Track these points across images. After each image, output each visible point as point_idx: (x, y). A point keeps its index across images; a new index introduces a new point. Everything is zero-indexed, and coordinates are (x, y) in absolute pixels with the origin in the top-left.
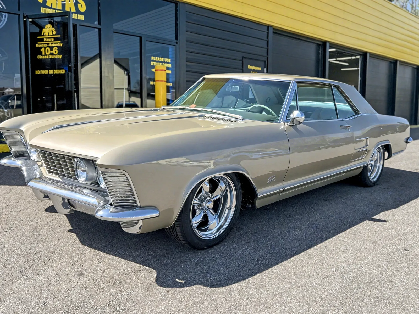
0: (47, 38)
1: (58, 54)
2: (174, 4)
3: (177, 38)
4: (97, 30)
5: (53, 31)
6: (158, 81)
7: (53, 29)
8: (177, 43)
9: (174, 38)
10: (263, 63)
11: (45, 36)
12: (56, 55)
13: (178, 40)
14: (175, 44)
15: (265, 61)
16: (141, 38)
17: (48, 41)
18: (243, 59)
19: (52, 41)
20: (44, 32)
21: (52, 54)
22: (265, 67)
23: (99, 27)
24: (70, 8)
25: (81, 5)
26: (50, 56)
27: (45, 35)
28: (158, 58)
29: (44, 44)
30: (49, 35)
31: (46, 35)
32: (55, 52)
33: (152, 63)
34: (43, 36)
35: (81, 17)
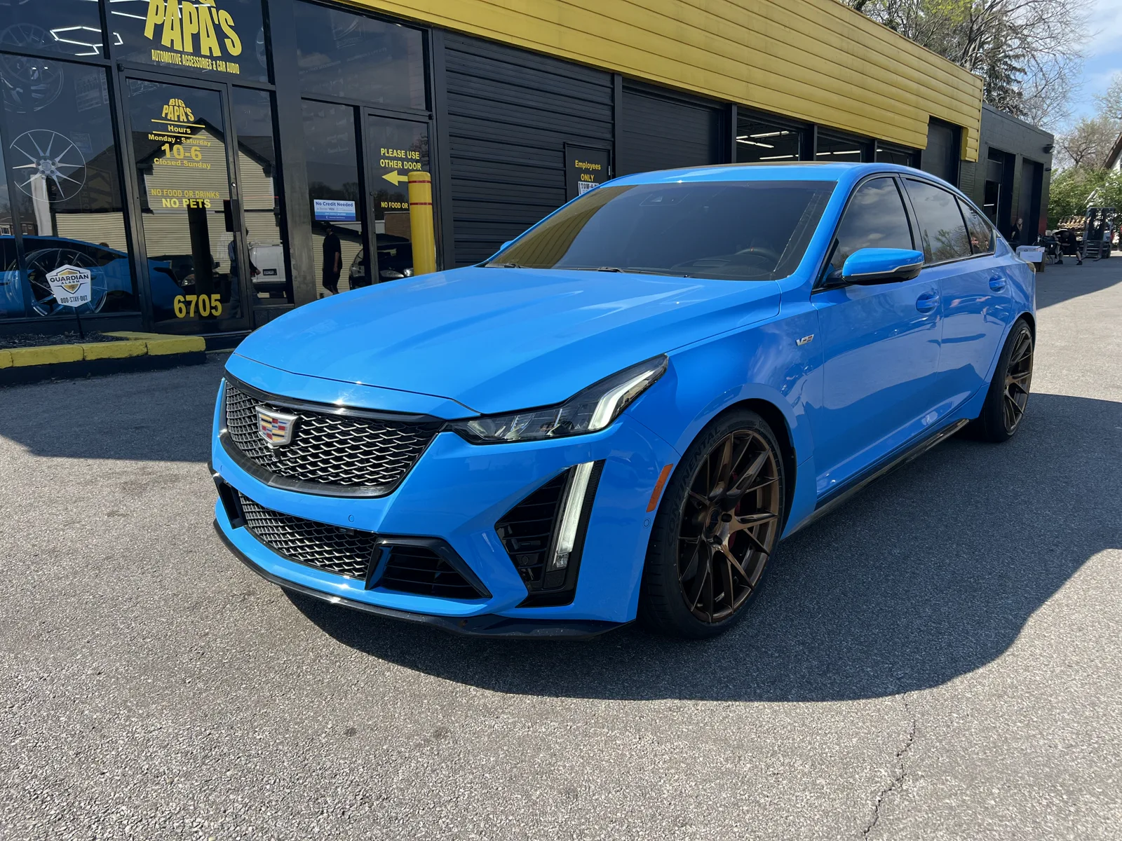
0: (175, 126)
1: (203, 161)
2: (420, 33)
3: (429, 107)
4: (266, 95)
5: (188, 113)
6: (417, 204)
7: (188, 110)
8: (430, 117)
9: (424, 107)
10: (606, 154)
11: (170, 120)
12: (198, 162)
13: (431, 111)
14: (426, 120)
15: (609, 150)
16: (357, 109)
17: (179, 133)
18: (564, 148)
19: (186, 133)
20: (167, 112)
21: (190, 159)
22: (609, 165)
23: (271, 87)
24: (210, 48)
25: (232, 40)
26: (185, 162)
27: (169, 118)
28: (393, 152)
29: (168, 136)
30: (179, 121)
31: (173, 119)
32: (197, 155)
33: (383, 163)
34: (166, 119)
35: (234, 68)
